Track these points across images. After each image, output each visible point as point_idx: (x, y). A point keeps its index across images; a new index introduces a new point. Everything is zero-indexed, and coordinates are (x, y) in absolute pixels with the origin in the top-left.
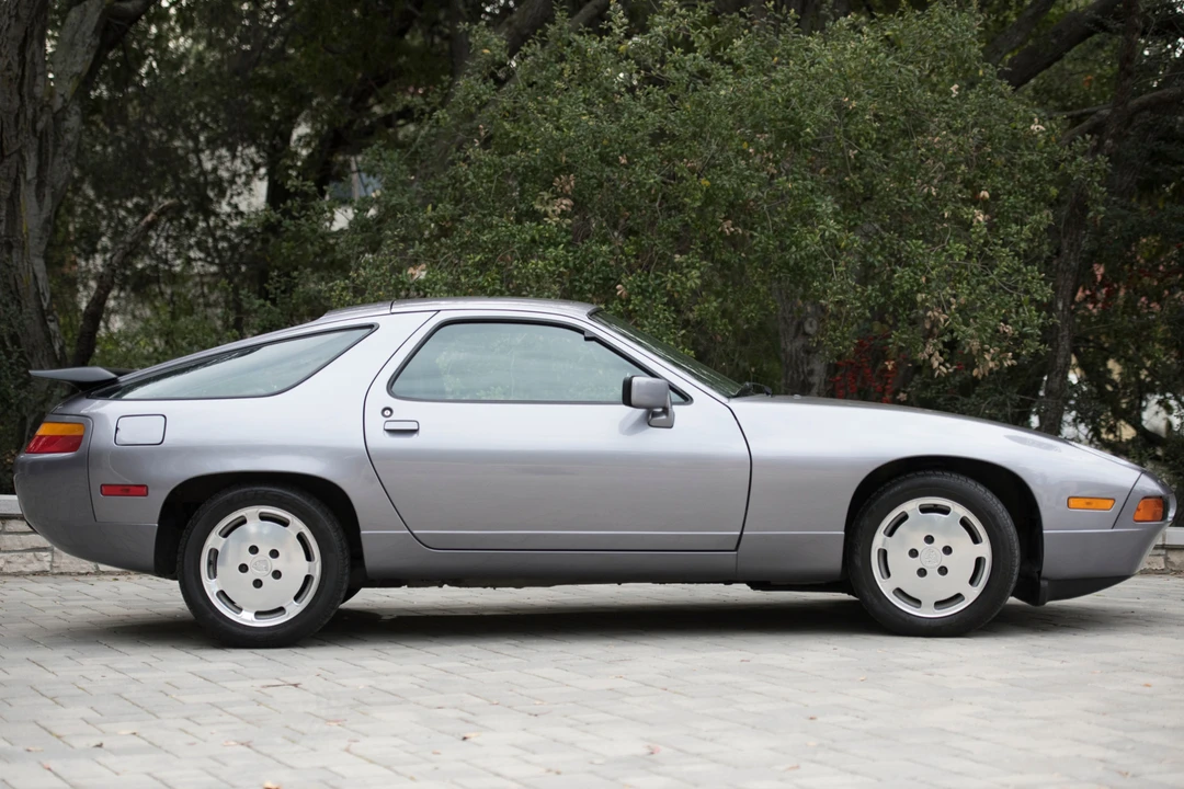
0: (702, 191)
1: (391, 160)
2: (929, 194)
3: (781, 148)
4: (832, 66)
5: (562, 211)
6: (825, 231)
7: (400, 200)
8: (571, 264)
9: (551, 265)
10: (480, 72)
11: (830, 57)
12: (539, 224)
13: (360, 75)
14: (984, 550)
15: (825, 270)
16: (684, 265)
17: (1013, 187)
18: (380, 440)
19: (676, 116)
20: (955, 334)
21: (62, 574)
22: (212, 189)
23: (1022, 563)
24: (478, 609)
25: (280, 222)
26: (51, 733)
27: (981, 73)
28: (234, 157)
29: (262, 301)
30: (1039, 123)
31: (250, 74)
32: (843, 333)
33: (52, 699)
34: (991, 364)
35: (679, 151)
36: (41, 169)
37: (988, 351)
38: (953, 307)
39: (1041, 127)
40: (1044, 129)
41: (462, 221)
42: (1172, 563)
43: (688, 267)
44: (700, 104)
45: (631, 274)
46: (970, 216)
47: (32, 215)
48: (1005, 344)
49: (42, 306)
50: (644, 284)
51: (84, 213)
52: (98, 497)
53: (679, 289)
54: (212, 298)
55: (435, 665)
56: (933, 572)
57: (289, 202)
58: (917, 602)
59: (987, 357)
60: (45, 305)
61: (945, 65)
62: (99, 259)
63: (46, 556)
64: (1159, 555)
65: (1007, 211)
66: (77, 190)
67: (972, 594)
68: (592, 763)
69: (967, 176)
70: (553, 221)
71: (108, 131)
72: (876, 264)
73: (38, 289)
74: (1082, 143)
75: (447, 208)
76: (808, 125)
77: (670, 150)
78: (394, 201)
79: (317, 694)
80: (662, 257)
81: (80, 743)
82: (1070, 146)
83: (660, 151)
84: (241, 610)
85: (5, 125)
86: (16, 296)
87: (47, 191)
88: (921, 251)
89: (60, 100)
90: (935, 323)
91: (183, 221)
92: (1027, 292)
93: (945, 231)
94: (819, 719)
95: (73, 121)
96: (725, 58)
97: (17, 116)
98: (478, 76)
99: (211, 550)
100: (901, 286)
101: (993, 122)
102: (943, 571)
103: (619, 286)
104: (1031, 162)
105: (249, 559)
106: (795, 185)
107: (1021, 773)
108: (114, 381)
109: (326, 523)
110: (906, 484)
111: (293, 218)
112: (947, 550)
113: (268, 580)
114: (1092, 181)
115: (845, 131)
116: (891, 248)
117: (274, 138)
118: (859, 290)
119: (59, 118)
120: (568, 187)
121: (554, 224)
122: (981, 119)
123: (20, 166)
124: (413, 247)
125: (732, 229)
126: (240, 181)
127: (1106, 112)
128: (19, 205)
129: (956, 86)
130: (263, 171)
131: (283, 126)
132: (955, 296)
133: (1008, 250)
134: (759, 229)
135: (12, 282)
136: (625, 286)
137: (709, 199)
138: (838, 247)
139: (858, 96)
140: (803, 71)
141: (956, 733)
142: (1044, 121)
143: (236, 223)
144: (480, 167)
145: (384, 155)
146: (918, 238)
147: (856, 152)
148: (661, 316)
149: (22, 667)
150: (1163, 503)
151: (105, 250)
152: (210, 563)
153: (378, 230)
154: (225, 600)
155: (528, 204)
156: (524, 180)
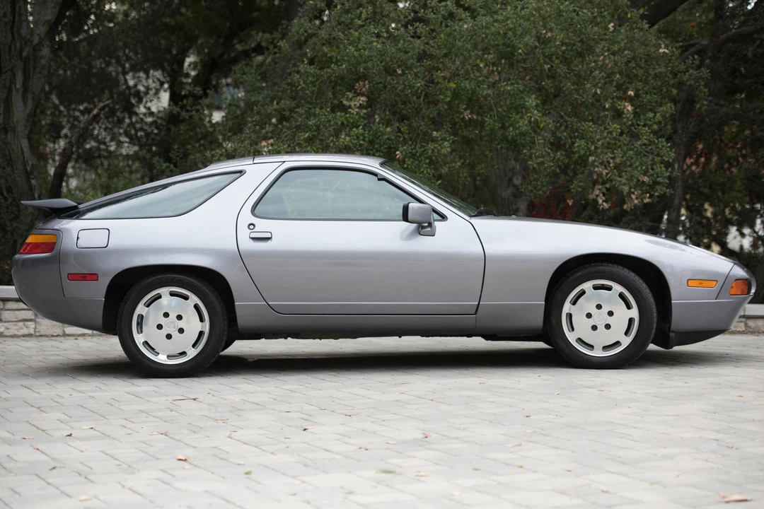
0: (451, 91)
1: (251, 74)
2: (596, 93)
3: (501, 64)
4: (535, 10)
5: (360, 104)
6: (531, 117)
7: (257, 99)
8: (367, 139)
9: (354, 139)
10: (307, 16)
11: (534, 5)
12: (346, 114)
13: (228, 24)
14: (634, 313)
15: (531, 142)
16: (439, 139)
17: (649, 89)
18: (247, 245)
19: (434, 43)
20: (614, 183)
21: (41, 336)
22: (134, 97)
23: (658, 322)
24: (309, 355)
25: (179, 113)
26: (38, 428)
27: (629, 16)
28: (148, 77)
29: (167, 164)
30: (665, 48)
31: (158, 23)
32: (542, 182)
33: (38, 408)
34: (636, 202)
35: (436, 65)
36: (25, 81)
37: (633, 193)
38: (611, 165)
39: (666, 50)
40: (668, 52)
41: (296, 112)
42: (750, 327)
43: (442, 139)
44: (450, 35)
45: (405, 144)
46: (622, 107)
47: (20, 111)
48: (644, 188)
49: (27, 169)
50: (414, 151)
51: (52, 114)
52: (66, 281)
53: (436, 154)
54: (134, 167)
55: (283, 387)
56: (601, 327)
57: (185, 101)
58: (591, 347)
59: (633, 197)
60: (29, 168)
61: (605, 11)
62: (62, 143)
63: (31, 324)
64: (741, 322)
65: (645, 104)
66: (48, 98)
67: (626, 341)
68: (388, 443)
69: (620, 82)
70: (354, 111)
71: (67, 61)
72: (563, 138)
73: (24, 158)
74: (692, 61)
75: (287, 103)
76: (520, 48)
77: (430, 64)
78: (253, 99)
79: (209, 404)
80: (425, 133)
81: (58, 434)
82: (685, 63)
83: (423, 66)
84: (159, 354)
85: (3, 53)
86: (10, 162)
87: (30, 96)
88: (591, 129)
89: (37, 38)
90: (600, 175)
91: (116, 119)
92: (658, 155)
93: (606, 116)
94: (532, 417)
95: (46, 51)
96: (466, 5)
97: (10, 47)
98: (306, 18)
99: (139, 315)
100: (579, 152)
101: (636, 47)
102: (608, 327)
103: (398, 152)
104: (660, 73)
105: (163, 321)
106: (512, 87)
107: (664, 447)
108: (75, 207)
109: (213, 297)
110: (585, 271)
111: (187, 111)
112: (611, 314)
113: (175, 334)
114: (699, 85)
115: (543, 52)
116: (572, 127)
117: (173, 65)
118: (552, 155)
119: (37, 49)
120: (364, 89)
121: (355, 113)
122: (629, 45)
123: (12, 79)
124: (264, 128)
125: (470, 116)
126: (152, 92)
127: (705, 42)
128: (12, 104)
129: (612, 24)
130: (166, 86)
131: (179, 56)
132: (613, 158)
133: (647, 129)
134: (489, 116)
135: (7, 153)
136: (401, 152)
137: (456, 95)
138: (539, 127)
139: (551, 30)
140: (517, 14)
141: (621, 425)
142: (668, 47)
143: (149, 120)
144: (307, 77)
145: (246, 70)
146: (589, 121)
147: (549, 66)
148: (425, 172)
149: (17, 390)
150: (747, 283)
151: (66, 136)
152: (138, 324)
153: (243, 118)
154: (148, 348)
155: (338, 100)
156: (336, 85)
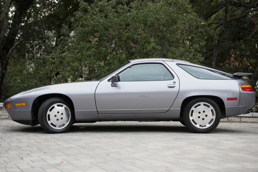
0: (126, 36)
2: (177, 38)
4: (154, 8)
5: (96, 41)
6: (152, 45)
8: (97, 52)
9: (92, 53)
12: (90, 44)
15: (152, 54)
17: (197, 36)
27: (189, 11)
30: (203, 23)
39: (204, 23)
40: (204, 24)
43: (123, 53)
45: (110, 55)
46: (186, 42)
50: (113, 57)
53: (120, 58)
65: (195, 42)
69: (186, 34)
70: (93, 43)
74: (212, 27)
75: (73, 40)
76: (148, 22)
82: (210, 28)
88: (174, 50)
92: (198, 59)
93: (181, 46)
101: (193, 22)
103: (107, 57)
104: (201, 31)
114: (215, 35)
116: (168, 49)
120: (97, 36)
124: (64, 49)
125: (133, 45)
133: (193, 50)
134: (138, 45)
136: (109, 57)
137: (127, 38)
138: (155, 49)
139: (159, 15)
140: (147, 10)
142: (205, 22)
144: (79, 31)
146: (174, 47)
147: (161, 28)
155: (88, 39)
156: (88, 34)
